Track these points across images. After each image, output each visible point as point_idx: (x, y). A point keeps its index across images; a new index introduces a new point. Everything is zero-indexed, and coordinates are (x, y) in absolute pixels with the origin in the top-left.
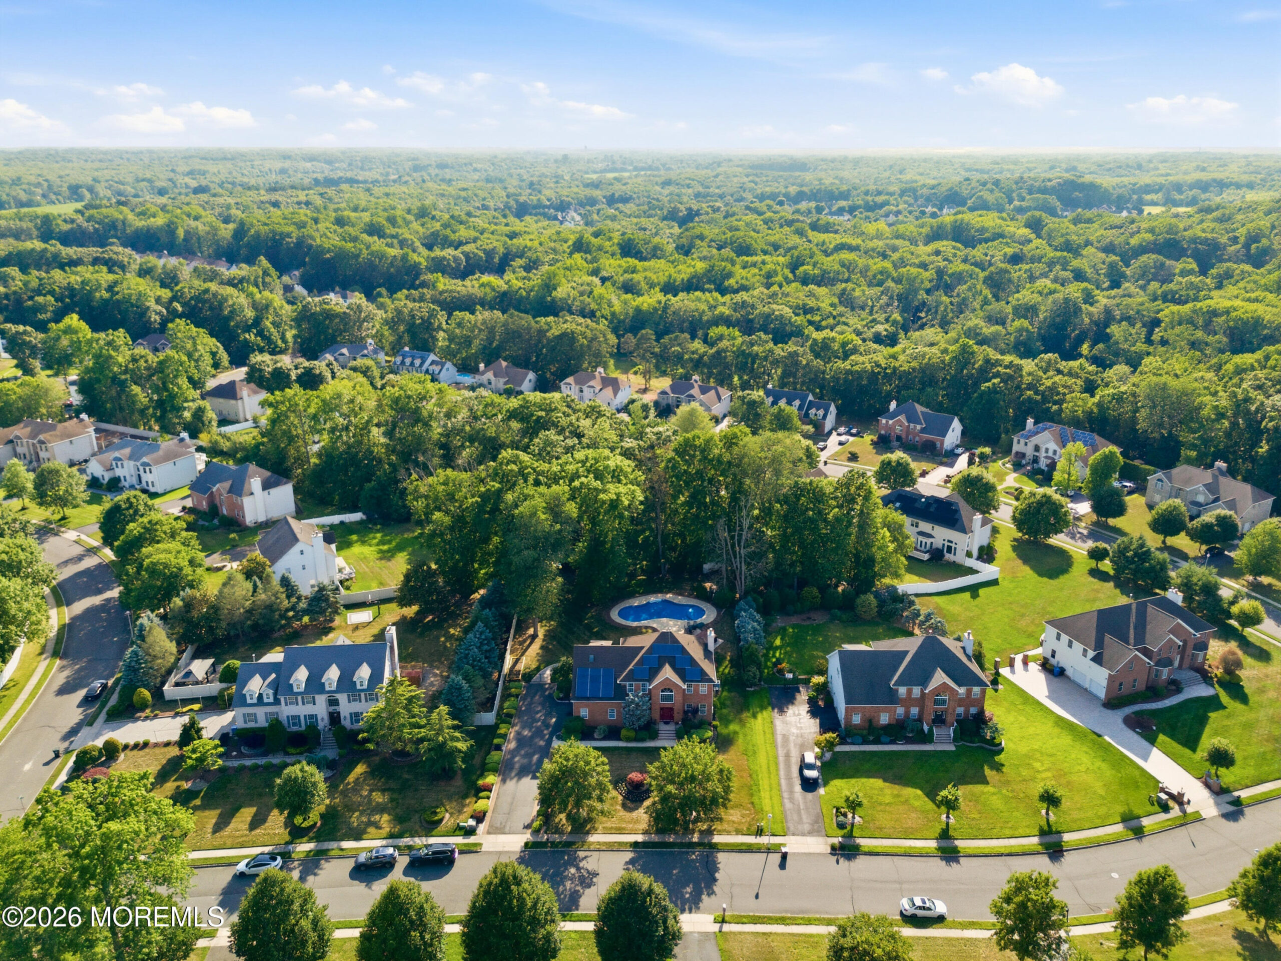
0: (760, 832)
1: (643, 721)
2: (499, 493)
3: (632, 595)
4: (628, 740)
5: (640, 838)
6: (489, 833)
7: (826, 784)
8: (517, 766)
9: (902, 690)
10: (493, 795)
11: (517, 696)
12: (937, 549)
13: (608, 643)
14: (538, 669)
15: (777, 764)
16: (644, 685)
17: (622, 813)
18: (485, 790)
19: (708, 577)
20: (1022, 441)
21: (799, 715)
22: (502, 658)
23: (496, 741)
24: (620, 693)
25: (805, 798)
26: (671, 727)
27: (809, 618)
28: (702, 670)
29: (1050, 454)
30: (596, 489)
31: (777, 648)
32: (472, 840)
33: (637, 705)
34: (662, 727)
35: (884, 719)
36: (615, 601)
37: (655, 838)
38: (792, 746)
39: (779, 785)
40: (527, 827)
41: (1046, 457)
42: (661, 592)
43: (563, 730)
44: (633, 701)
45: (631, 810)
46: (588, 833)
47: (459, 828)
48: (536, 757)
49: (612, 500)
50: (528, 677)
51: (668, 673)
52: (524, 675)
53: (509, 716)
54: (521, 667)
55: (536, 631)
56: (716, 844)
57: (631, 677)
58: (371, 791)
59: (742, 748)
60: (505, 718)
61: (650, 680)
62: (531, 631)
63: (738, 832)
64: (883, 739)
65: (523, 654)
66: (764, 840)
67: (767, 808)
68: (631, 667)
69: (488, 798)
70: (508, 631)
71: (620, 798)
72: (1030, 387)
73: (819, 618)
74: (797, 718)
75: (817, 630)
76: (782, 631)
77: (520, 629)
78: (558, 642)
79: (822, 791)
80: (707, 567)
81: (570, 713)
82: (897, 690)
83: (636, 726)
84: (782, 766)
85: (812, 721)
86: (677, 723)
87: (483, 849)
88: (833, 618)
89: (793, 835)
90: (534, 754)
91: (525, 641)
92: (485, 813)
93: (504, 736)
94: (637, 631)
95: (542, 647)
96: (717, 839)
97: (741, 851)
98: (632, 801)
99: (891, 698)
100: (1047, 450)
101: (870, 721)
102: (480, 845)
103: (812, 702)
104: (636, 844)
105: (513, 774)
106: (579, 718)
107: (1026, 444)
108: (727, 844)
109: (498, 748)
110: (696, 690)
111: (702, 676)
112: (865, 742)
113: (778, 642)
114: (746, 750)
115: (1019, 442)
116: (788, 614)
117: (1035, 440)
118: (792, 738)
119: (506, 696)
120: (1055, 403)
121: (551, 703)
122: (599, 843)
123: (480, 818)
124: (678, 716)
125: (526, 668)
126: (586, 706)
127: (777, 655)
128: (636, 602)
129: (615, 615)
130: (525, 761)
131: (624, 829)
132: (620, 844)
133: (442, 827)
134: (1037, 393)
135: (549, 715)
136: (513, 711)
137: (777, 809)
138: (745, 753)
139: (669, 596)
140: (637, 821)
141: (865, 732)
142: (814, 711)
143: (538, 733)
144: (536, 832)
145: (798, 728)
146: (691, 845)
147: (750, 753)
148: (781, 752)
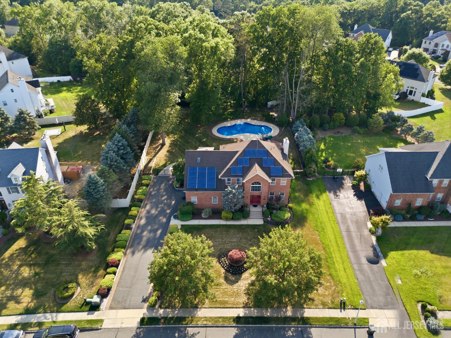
0: (343, 306)
1: (238, 206)
2: (132, 43)
3: (226, 120)
4: (227, 219)
5: (241, 312)
6: (111, 308)
7: (385, 257)
8: (145, 239)
9: (435, 182)
10: (119, 271)
11: (147, 185)
12: (404, 92)
13: (211, 149)
14: (165, 166)
15: (342, 238)
16: (238, 180)
17: (225, 286)
18: (112, 266)
19: (272, 109)
20: (428, 42)
21: (348, 197)
22: (138, 158)
23: (127, 221)
24: (221, 186)
25: (372, 270)
26: (259, 209)
27: (338, 132)
28: (283, 168)
29: (445, 47)
30: (201, 39)
31: (322, 151)
32: (96, 315)
33: (234, 194)
34: (253, 209)
35: (419, 202)
36: (215, 123)
37: (254, 312)
38: (349, 222)
39: (349, 258)
40: (145, 300)
41: (442, 50)
42: (243, 118)
43: (179, 212)
44: (231, 192)
45: (232, 283)
46: (196, 307)
47: (87, 303)
48: (159, 232)
49: (212, 47)
50: (157, 171)
51: (257, 171)
52: (154, 170)
53: (141, 201)
54: (153, 164)
55: (164, 141)
56: (308, 318)
57: (229, 174)
58: (20, 266)
59: (313, 225)
60: (136, 202)
61: (244, 176)
62: (161, 141)
63: (325, 305)
64: (419, 217)
65: (154, 156)
66: (350, 314)
67: (344, 280)
68: (228, 166)
69: (114, 273)
70: (145, 140)
71: (223, 271)
72: (428, 15)
73: (346, 132)
74: (348, 200)
75: (345, 139)
76: (323, 140)
77: (154, 140)
78: (179, 149)
79: (383, 262)
80: (270, 103)
81: (184, 198)
82: (432, 182)
83: (233, 210)
84: (346, 240)
85: (359, 202)
86: (263, 206)
87: (103, 327)
88: (354, 132)
89: (372, 308)
90: (157, 230)
91: (157, 147)
92: (109, 289)
93: (134, 217)
94: (231, 141)
95: (168, 151)
96: (308, 313)
97: (330, 327)
98: (233, 274)
99: (427, 187)
100: (443, 45)
101: (410, 204)
102: (101, 321)
103: (355, 188)
104: (238, 320)
105: (141, 247)
106: (191, 204)
107: (430, 43)
108: (317, 319)
109: (128, 227)
110: (278, 183)
111: (283, 173)
112: (405, 219)
113: (322, 146)
114: (316, 226)
115: (425, 43)
116: (324, 130)
117: (436, 41)
118: (348, 216)
119: (139, 185)
120: (443, 23)
121: (171, 190)
122: (206, 319)
123: (104, 293)
124: (264, 201)
125: (156, 165)
126: (196, 195)
127: (324, 155)
128: (229, 124)
129: (215, 131)
130: (152, 235)
131: (226, 302)
132: (224, 319)
133: (71, 304)
134: (432, 18)
135: (169, 198)
136: (143, 197)
137: (353, 280)
138: (316, 228)
139: (249, 121)
140: (237, 295)
141: (404, 212)
142: (359, 195)
143: (162, 212)
144: (152, 307)
145: (350, 208)
146: (286, 320)
147: (320, 229)
148: (343, 228)
